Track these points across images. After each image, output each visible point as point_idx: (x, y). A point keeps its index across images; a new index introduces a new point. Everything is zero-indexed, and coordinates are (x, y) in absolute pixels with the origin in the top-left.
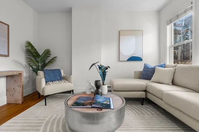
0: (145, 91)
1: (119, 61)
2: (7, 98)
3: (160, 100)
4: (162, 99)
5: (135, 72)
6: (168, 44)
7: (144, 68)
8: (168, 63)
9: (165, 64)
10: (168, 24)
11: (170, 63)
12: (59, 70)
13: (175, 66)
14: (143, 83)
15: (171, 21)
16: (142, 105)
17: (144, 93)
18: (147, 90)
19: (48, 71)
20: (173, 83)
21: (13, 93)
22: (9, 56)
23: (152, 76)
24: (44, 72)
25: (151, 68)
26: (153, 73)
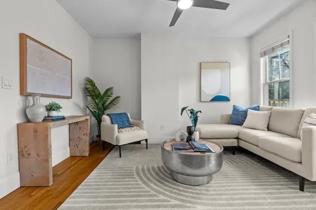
0: (237, 138)
1: (201, 101)
2: (70, 149)
3: (255, 147)
4: (258, 146)
5: (222, 116)
6: (262, 81)
7: (233, 111)
8: (262, 106)
9: (259, 106)
10: (262, 56)
11: (264, 104)
12: (125, 113)
13: (271, 109)
14: (234, 129)
15: (265, 54)
16: (234, 154)
17: (236, 140)
18: (239, 137)
19: (114, 115)
20: (269, 129)
21: (77, 143)
22: (71, 98)
23: (244, 121)
24: (110, 117)
25: (242, 111)
26: (245, 118)
